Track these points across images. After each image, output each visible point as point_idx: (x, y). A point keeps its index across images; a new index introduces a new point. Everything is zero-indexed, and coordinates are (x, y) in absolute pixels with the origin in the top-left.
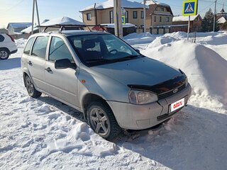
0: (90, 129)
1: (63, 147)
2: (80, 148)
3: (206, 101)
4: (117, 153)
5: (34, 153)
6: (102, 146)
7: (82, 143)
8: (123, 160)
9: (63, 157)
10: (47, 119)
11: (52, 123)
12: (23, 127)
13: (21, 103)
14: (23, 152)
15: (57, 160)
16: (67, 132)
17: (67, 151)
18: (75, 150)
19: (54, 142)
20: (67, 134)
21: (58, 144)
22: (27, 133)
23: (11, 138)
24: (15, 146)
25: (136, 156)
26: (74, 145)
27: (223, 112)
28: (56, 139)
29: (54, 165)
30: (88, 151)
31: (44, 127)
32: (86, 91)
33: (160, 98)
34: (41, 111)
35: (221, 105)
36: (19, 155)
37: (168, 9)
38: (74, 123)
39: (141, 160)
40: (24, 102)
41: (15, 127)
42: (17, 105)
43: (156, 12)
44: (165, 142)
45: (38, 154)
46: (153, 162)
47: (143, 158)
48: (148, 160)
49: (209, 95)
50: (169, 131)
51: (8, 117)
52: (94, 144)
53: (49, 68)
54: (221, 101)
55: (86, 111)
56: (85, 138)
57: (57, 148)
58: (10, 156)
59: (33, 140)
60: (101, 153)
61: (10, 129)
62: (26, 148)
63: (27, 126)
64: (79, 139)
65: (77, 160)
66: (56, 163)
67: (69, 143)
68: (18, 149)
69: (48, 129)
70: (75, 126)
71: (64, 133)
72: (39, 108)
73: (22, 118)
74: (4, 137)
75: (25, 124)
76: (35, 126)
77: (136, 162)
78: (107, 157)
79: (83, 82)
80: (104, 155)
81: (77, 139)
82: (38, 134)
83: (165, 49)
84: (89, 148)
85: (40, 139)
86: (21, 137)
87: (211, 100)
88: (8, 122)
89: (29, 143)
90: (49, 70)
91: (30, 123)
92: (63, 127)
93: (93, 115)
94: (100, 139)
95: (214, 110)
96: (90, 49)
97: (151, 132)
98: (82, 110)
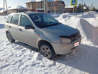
0: (42, 55)
1: (31, 64)
2: (39, 64)
3: (86, 41)
4: (56, 65)
5: (19, 67)
6: (48, 62)
7: (40, 61)
8: (59, 67)
9: (32, 68)
10: (21, 52)
11: (24, 54)
12: (11, 56)
13: (6, 45)
14: (14, 67)
15: (30, 69)
16: (32, 57)
17: (34, 65)
18: (37, 65)
19: (27, 62)
20: (32, 58)
21: (29, 63)
22: (13, 58)
23: (6, 61)
24: (9, 65)
25: (64, 66)
26: (36, 63)
27: (93, 46)
28: (28, 61)
29: (29, 72)
30: (43, 65)
31: (21, 55)
32: (40, 39)
33: (72, 41)
34: (17, 48)
35: (92, 43)
36: (12, 68)
37: (63, 3)
38: (34, 53)
39: (66, 67)
40: (8, 44)
41: (7, 56)
42: (5, 46)
43: (58, 4)
44: (74, 59)
45: (20, 67)
46: (71, 67)
47: (67, 66)
48: (69, 67)
49: (87, 39)
50: (74, 55)
51: (2, 52)
52: (45, 62)
53: (20, 29)
54: (92, 41)
55: (39, 48)
56: (40, 59)
57: (29, 64)
58: (8, 69)
59: (17, 61)
60: (49, 65)
61: (5, 57)
62: (15, 65)
63: (12, 55)
64: (38, 60)
65: (39, 69)
66: (30, 71)
67: (34, 62)
68: (11, 66)
69: (22, 56)
70: (34, 54)
71: (30, 57)
72: (16, 47)
73: (9, 52)
74: (3, 61)
75: (11, 55)
76: (16, 55)
77: (64, 68)
78: (52, 67)
79: (38, 35)
80: (50, 66)
81: (37, 60)
82: (19, 58)
83: (67, 20)
84: (43, 64)
85: (20, 61)
86: (11, 61)
87: (88, 41)
88: (3, 54)
89: (15, 63)
90: (20, 30)
91: (13, 54)
92: (30, 55)
93: (43, 49)
94: (47, 59)
95: (89, 45)
96: (37, 20)
97: (67, 55)
98: (37, 47)
